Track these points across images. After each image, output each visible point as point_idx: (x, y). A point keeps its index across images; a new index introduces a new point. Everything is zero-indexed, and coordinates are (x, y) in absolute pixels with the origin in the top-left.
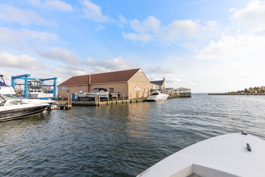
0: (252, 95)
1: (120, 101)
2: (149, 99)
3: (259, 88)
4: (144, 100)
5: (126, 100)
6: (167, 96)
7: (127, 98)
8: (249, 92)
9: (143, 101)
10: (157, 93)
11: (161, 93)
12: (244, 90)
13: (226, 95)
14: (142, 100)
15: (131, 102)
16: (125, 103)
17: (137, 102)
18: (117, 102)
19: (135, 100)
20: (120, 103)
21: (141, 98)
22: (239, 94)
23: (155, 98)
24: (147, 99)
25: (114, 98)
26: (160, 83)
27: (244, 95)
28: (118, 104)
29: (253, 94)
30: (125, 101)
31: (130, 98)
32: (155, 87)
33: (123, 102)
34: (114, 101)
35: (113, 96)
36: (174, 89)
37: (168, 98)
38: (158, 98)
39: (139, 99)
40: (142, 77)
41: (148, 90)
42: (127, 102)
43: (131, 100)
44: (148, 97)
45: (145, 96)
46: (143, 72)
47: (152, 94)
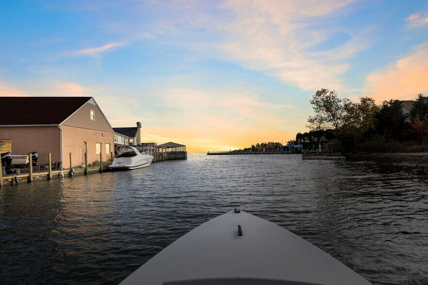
0: (260, 154)
1: (40, 174)
2: (114, 165)
3: (266, 145)
4: (102, 169)
5: (57, 172)
6: (150, 157)
7: (57, 166)
8: (257, 150)
9: (100, 171)
10: (134, 152)
11: (141, 152)
12: (251, 147)
13: (231, 154)
14: (97, 168)
15: (70, 175)
16: (54, 179)
17: (85, 173)
18: (29, 178)
19: (82, 171)
20: (38, 180)
21: (95, 164)
22: (247, 153)
23: (130, 162)
24: (110, 166)
25: (18, 166)
26: (131, 132)
27: (251, 154)
28: (34, 181)
29: (261, 152)
30: (53, 173)
31: (65, 165)
32: (120, 140)
33: (48, 175)
34: (19, 176)
35: (14, 162)
36: (156, 144)
37: (153, 162)
38: (134, 162)
39: (90, 165)
40: (95, 116)
41: (107, 146)
42: (59, 176)
43: (71, 171)
44: (112, 160)
45: (104, 160)
46: (97, 106)
47: (120, 154)
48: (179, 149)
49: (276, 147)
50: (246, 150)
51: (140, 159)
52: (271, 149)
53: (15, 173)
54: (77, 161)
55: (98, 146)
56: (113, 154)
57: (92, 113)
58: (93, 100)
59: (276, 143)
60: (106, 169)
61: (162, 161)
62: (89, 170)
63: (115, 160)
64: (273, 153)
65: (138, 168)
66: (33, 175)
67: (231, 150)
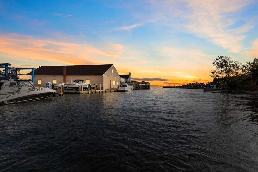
0: (190, 88)
1: (98, 91)
2: (119, 89)
3: (195, 84)
6: (133, 87)
7: (102, 89)
8: (189, 86)
9: (115, 91)
10: (126, 85)
11: (129, 85)
12: (186, 85)
13: (175, 88)
14: (114, 90)
15: (106, 92)
17: (110, 92)
18: (95, 92)
19: (109, 91)
21: (113, 89)
23: (125, 89)
25: (92, 88)
26: (127, 77)
30: (101, 91)
31: (104, 88)
32: (123, 80)
35: (92, 87)
36: (137, 82)
37: (133, 90)
38: (126, 89)
39: (111, 89)
40: (114, 71)
41: (117, 82)
42: (103, 92)
43: (106, 90)
44: (119, 88)
45: (116, 87)
46: (114, 67)
47: (121, 86)
48: (147, 84)
49: (201, 85)
50: (183, 86)
51: (128, 88)
52: (197, 86)
53: (92, 90)
54: (108, 87)
55: (114, 82)
56: (119, 86)
57: (112, 70)
58: (113, 65)
59: (201, 83)
60: (117, 91)
61: (139, 89)
62: (111, 90)
63: (120, 88)
64: (198, 89)
65: (127, 91)
66: (96, 91)
67: (175, 86)
